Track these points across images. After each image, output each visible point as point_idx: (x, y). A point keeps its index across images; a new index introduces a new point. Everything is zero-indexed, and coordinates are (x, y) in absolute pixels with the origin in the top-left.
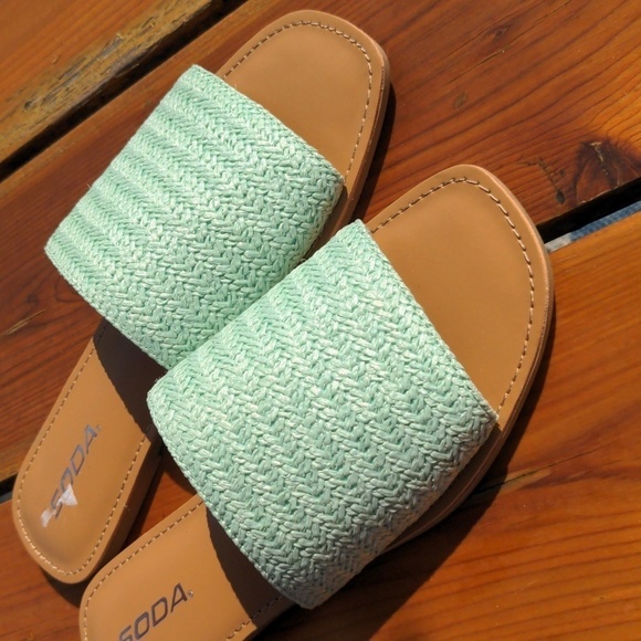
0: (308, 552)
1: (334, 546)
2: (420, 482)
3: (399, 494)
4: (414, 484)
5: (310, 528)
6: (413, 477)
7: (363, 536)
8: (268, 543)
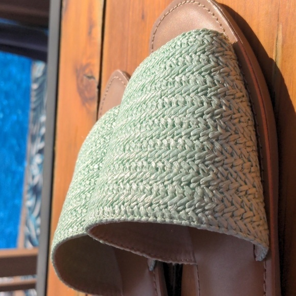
0: (195, 182)
1: (207, 166)
2: (213, 89)
3: (210, 104)
4: (211, 92)
5: (181, 167)
6: (206, 89)
7: (217, 146)
8: (166, 199)
